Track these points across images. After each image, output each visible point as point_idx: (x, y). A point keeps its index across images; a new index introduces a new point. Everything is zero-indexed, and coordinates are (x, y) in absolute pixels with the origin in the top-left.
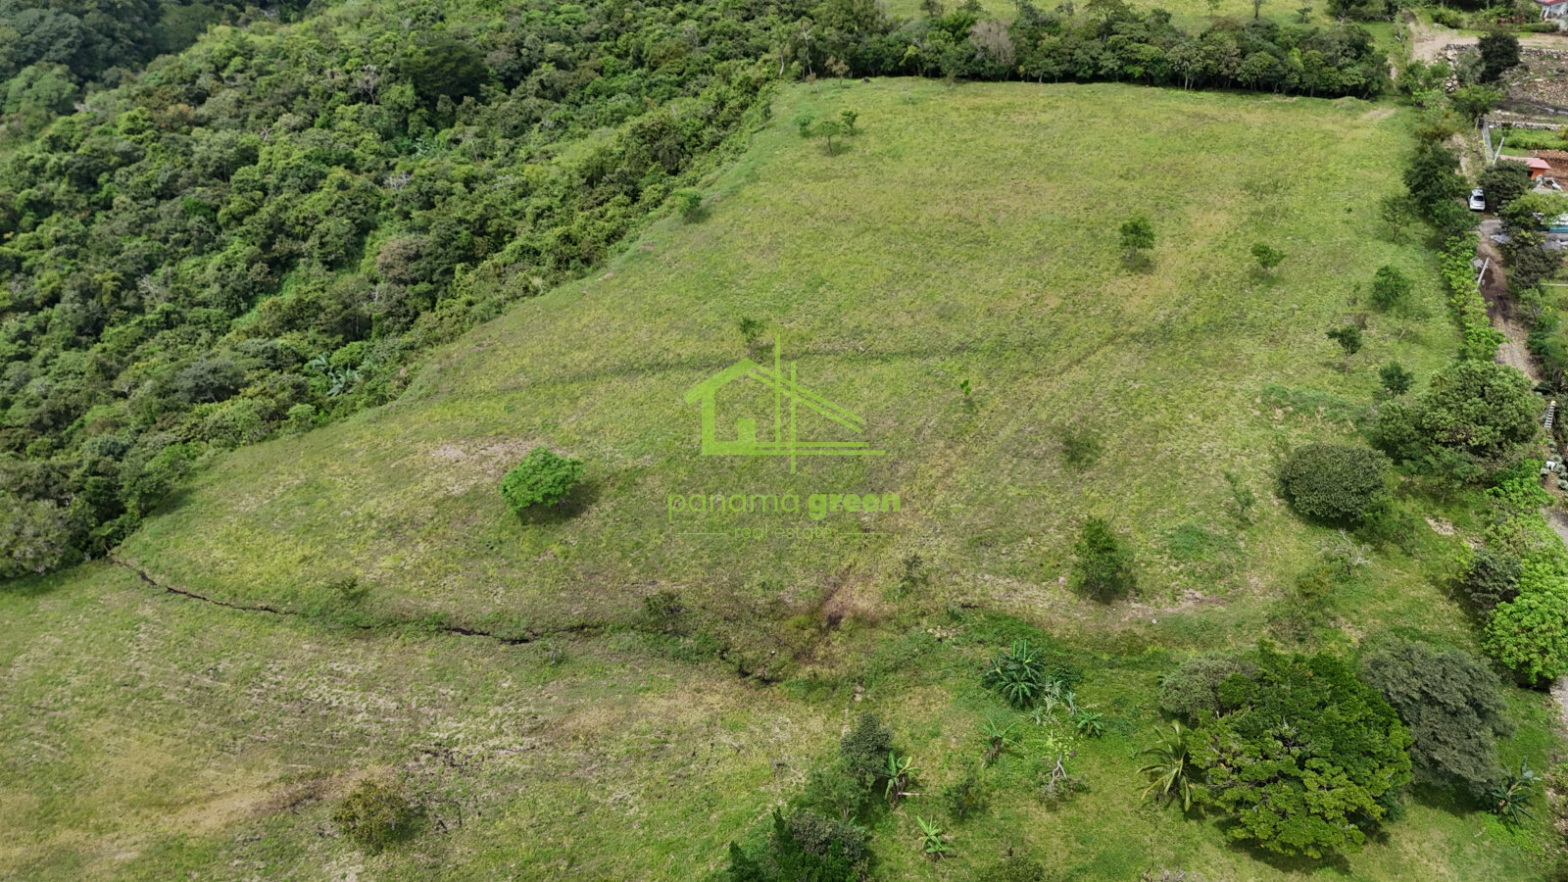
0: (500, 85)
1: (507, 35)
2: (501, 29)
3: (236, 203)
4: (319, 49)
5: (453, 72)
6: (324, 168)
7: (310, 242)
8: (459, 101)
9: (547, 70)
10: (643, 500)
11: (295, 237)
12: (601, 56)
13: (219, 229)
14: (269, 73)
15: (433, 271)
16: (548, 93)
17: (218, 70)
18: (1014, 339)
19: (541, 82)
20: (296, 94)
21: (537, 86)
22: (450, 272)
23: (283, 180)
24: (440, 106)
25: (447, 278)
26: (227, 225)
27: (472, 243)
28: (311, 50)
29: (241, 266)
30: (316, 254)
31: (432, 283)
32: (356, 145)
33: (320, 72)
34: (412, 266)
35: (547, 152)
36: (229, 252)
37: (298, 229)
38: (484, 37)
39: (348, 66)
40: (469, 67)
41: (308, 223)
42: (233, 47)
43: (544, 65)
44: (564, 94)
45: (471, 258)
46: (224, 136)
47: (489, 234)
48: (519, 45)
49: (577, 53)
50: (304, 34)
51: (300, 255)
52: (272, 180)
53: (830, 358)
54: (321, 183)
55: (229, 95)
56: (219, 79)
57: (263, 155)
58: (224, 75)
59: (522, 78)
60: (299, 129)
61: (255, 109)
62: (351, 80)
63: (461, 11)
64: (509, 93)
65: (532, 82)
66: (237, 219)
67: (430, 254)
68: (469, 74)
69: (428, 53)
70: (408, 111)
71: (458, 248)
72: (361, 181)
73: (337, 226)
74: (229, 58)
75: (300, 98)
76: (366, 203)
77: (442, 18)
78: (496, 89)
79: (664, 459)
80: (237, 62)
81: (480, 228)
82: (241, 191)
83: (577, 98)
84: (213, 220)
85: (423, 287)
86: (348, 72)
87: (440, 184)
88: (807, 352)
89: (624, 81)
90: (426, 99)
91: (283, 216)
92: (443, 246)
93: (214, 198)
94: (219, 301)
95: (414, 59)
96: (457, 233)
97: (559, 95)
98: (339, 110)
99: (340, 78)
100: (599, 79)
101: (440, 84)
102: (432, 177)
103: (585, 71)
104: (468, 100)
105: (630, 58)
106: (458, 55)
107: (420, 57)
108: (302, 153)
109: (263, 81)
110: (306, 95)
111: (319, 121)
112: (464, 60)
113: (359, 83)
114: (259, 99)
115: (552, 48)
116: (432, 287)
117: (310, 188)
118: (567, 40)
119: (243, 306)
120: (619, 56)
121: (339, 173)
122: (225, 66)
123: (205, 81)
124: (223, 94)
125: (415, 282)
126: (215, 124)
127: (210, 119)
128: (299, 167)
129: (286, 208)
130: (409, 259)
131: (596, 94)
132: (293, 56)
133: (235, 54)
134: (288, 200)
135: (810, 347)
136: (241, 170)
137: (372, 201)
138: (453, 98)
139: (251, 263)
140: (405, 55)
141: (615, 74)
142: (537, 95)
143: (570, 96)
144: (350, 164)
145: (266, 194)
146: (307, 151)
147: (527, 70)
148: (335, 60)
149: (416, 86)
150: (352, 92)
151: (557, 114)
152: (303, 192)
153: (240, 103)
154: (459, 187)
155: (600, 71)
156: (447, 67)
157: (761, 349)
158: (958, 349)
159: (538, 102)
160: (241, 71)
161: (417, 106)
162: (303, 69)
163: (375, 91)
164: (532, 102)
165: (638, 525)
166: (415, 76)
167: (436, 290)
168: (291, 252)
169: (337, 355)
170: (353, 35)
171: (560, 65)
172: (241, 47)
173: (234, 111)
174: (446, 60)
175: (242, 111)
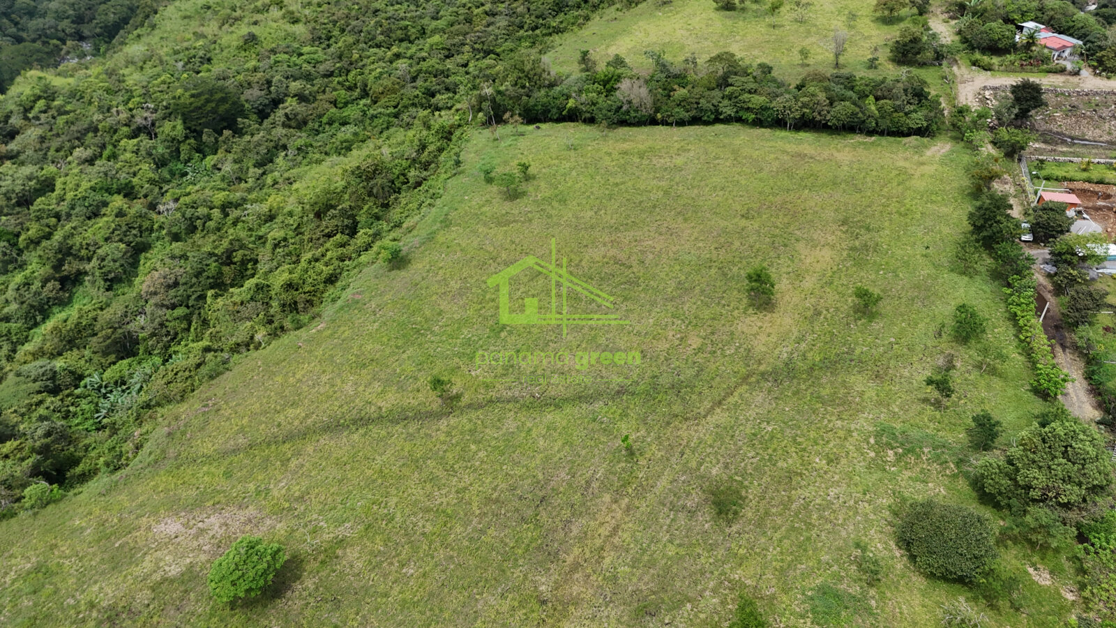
0: (254, 117)
1: (259, 75)
2: (255, 70)
3: (34, 230)
4: (108, 91)
5: (214, 111)
6: (107, 197)
7: (92, 264)
8: (221, 134)
9: (291, 104)
10: (342, 575)
11: (82, 259)
12: (334, 89)
13: (20, 252)
14: (67, 113)
15: (189, 297)
16: (293, 123)
17: (27, 110)
18: (665, 380)
19: (286, 115)
20: (87, 130)
21: (283, 119)
22: (202, 297)
23: (73, 208)
24: (204, 138)
25: (201, 303)
26: (27, 247)
27: (220, 273)
28: (100, 92)
29: (37, 285)
30: (97, 274)
31: (188, 307)
32: (135, 174)
33: (109, 110)
34: (172, 292)
35: (289, 179)
36: (28, 272)
37: (83, 252)
38: (241, 77)
39: (130, 105)
40: (227, 106)
41: (92, 247)
42: (37, 92)
43: (289, 99)
44: (305, 123)
45: (220, 285)
46: (27, 170)
47: (235, 263)
48: (269, 83)
49: (316, 88)
50: (97, 77)
51: (86, 273)
52: (64, 207)
53: (510, 406)
54: (103, 211)
55: (33, 133)
56: (26, 118)
57: (58, 185)
58: (30, 116)
59: (272, 111)
60: (91, 161)
61: (55, 144)
62: (133, 116)
63: (225, 54)
64: (261, 124)
65: (279, 115)
66: (35, 242)
67: (186, 284)
68: (227, 111)
69: (193, 96)
70: (179, 142)
71: (208, 277)
72: (138, 206)
73: (116, 249)
74: (35, 102)
75: (91, 135)
76: (140, 227)
77: (209, 60)
78: (250, 122)
79: (361, 527)
80: (41, 104)
81: (227, 259)
82: (38, 219)
83: (316, 127)
84: (15, 245)
85: (180, 311)
86: (131, 110)
87: (202, 211)
88: (491, 401)
89: (352, 112)
90: (193, 132)
91: (70, 242)
92: (197, 277)
93: (17, 225)
94: (19, 314)
95: (182, 100)
96: (207, 265)
97: (301, 124)
98: (122, 143)
99: (124, 116)
100: (333, 110)
101: (203, 120)
102: (194, 205)
103: (322, 103)
104: (227, 133)
105: (358, 90)
106: (218, 96)
107: (186, 99)
108: (89, 185)
109: (61, 120)
110: (96, 130)
111: (106, 153)
112: (223, 100)
113: (139, 120)
114: (58, 135)
115: (295, 86)
116: (188, 311)
117: (95, 215)
118: (308, 77)
119: (39, 318)
120: (350, 89)
121: (118, 201)
122: (32, 108)
123: (15, 121)
124: (29, 132)
125: (173, 307)
126: (22, 157)
127: (18, 153)
128: (85, 198)
129: (73, 235)
130: (169, 287)
131: (330, 123)
132: (87, 97)
133: (39, 98)
134: (74, 228)
135: (493, 394)
136: (39, 200)
137: (146, 224)
138: (215, 131)
139: (45, 281)
140: (174, 98)
141: (346, 104)
142: (284, 125)
143: (310, 124)
144: (129, 192)
145: (59, 221)
146: (92, 183)
147: (276, 103)
148: (121, 99)
149: (184, 122)
150: (133, 127)
151: (300, 142)
152: (89, 218)
153: (42, 139)
154: (216, 213)
155: (334, 103)
156: (209, 107)
157: (452, 398)
158: (618, 392)
159: (284, 131)
160: (45, 112)
161: (187, 137)
162: (93, 109)
163: (153, 124)
164: (280, 131)
165: (337, 604)
166: (183, 114)
167: (192, 314)
168: (78, 270)
169: (108, 374)
170: (137, 76)
171: (302, 98)
172: (45, 92)
173: (38, 146)
174: (208, 101)
175: (45, 145)
